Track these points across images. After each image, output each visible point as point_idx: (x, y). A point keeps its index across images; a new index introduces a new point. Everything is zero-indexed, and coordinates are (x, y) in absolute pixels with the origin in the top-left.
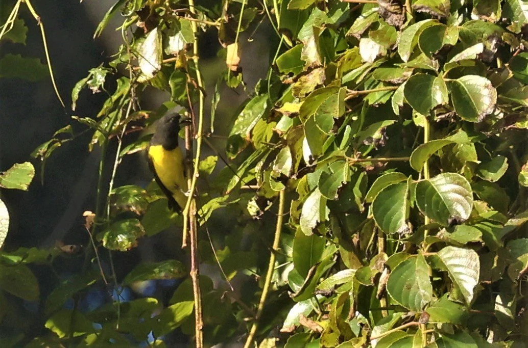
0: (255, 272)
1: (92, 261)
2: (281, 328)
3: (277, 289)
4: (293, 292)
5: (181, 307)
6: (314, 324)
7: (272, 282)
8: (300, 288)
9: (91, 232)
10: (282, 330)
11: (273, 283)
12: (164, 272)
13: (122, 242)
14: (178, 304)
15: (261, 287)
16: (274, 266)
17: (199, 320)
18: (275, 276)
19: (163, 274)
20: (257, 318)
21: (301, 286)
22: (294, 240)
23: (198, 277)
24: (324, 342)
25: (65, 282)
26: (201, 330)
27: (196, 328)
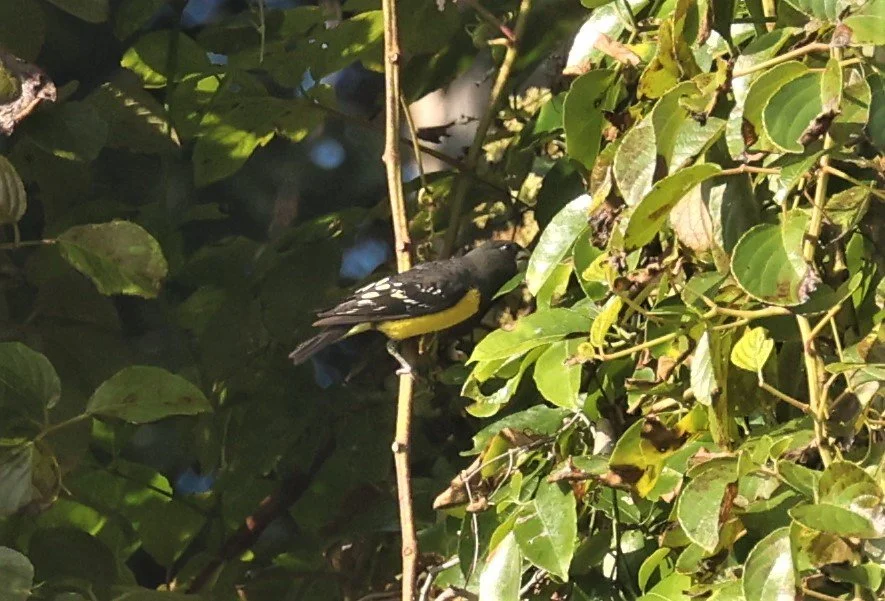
2: (564, 65)
6: (623, 50)
10: (565, 72)
17: (391, 44)
20: (514, 39)
24: (644, 87)
26: (394, 63)
27: (387, 60)
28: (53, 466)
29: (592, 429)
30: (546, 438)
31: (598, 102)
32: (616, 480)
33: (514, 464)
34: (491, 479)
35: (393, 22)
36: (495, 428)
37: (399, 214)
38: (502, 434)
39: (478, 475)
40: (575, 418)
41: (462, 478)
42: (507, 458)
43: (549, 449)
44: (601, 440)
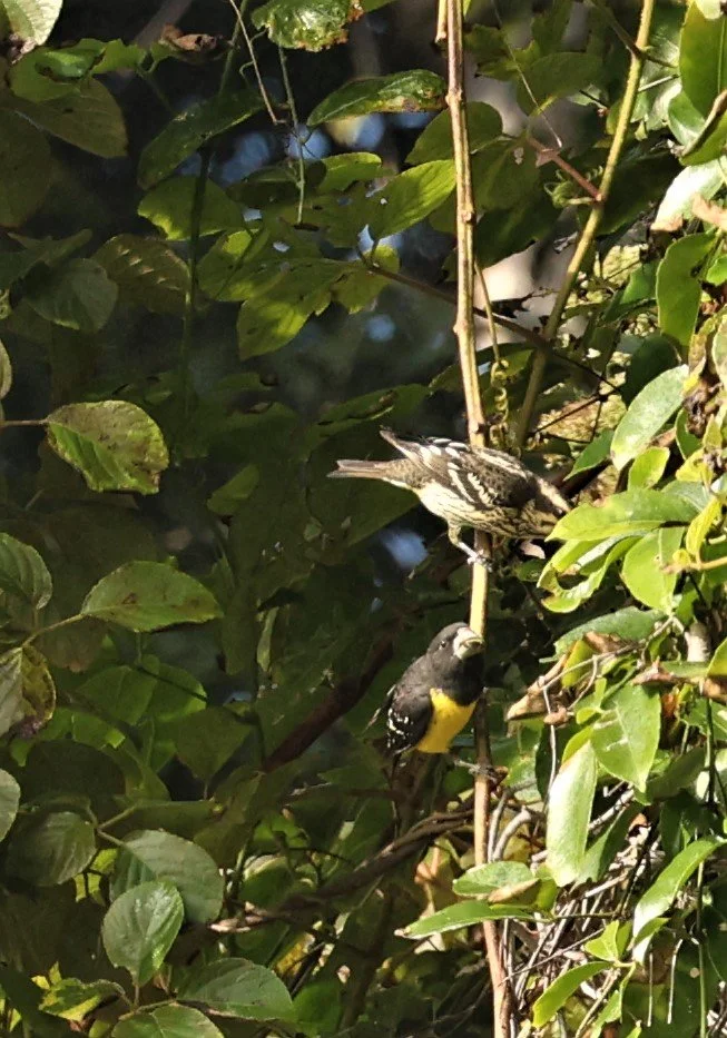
0: (596, 97)
1: (241, 70)
2: (653, 220)
3: (645, 137)
4: (677, 143)
5: (432, 171)
7: (633, 120)
8: (697, 135)
9: (238, 6)
10: (655, 227)
11: (637, 124)
12: (402, 96)
13: (312, 33)
14: (426, 165)
15: (610, 132)
16: (637, 85)
17: (464, 201)
18: (642, 107)
19: (399, 101)
20: (599, 198)
21: (696, 131)
22: (682, 30)
23: (463, 106)
25: (181, 118)
26: (468, 222)
27: (459, 219)
28: (45, 677)
29: (687, 635)
30: (636, 644)
31: (698, 270)
32: (715, 690)
33: (599, 672)
34: (573, 690)
35: (467, 177)
36: (578, 632)
37: (472, 392)
38: (585, 639)
39: (558, 685)
40: (667, 623)
41: (540, 685)
42: (591, 665)
43: (637, 656)
44: (696, 646)
